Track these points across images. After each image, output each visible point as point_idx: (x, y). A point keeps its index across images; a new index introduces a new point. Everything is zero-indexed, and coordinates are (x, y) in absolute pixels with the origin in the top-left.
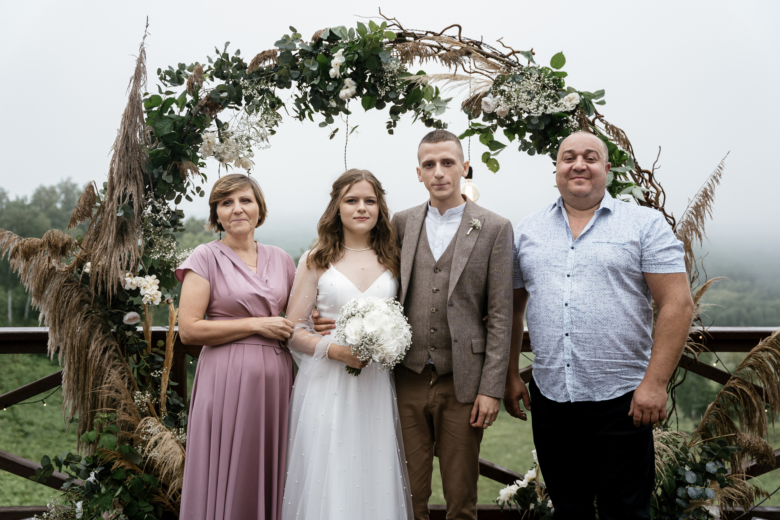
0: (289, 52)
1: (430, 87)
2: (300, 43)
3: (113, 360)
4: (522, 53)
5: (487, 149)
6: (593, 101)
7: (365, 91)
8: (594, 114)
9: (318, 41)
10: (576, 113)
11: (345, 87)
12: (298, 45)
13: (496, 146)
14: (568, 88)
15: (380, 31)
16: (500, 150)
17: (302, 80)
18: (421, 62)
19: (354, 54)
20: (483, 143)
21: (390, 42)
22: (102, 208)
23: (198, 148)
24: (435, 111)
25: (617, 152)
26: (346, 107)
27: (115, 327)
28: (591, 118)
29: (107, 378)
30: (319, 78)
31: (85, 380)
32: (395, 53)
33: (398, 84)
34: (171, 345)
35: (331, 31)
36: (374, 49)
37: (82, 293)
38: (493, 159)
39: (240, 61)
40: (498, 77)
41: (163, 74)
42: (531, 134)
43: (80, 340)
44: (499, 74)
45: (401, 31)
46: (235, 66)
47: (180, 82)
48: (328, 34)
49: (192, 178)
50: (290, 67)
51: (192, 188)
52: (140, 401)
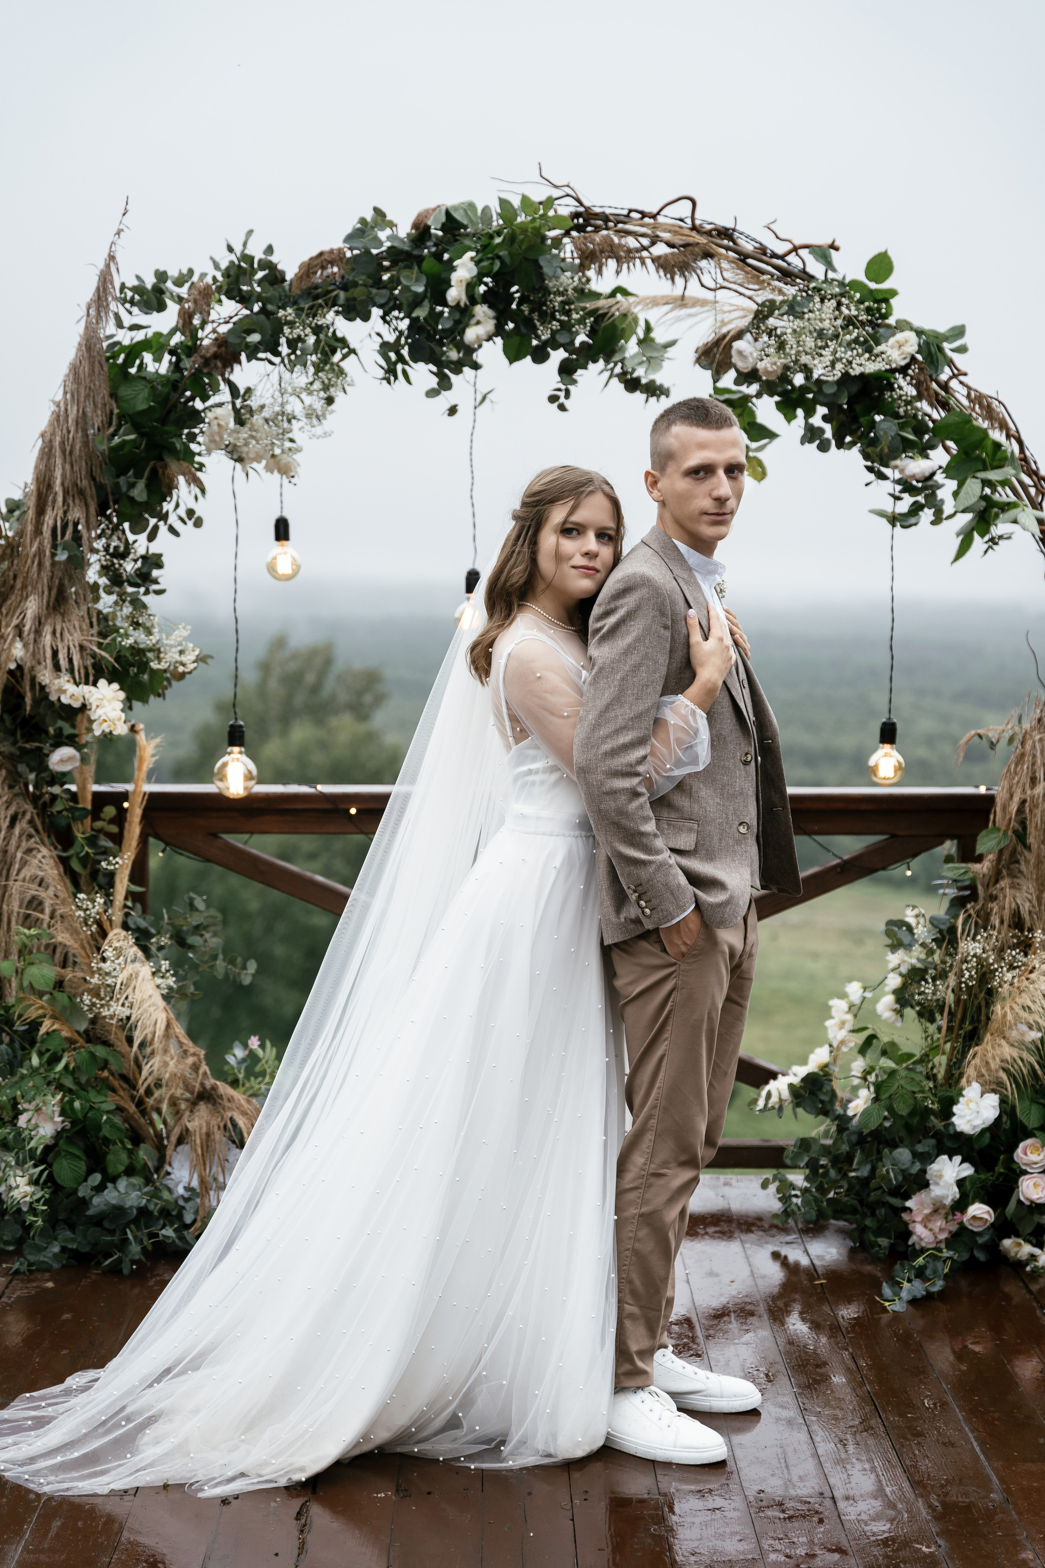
0: (367, 252)
1: (636, 320)
2: (388, 232)
3: (27, 840)
4: (813, 250)
6: (946, 346)
7: (511, 325)
8: (948, 369)
9: (421, 232)
10: (910, 372)
11: (473, 321)
12: (383, 235)
13: (760, 433)
15: (539, 213)
16: (767, 441)
17: (391, 307)
18: (618, 273)
19: (492, 259)
21: (558, 228)
23: (194, 436)
24: (645, 365)
25: (989, 445)
26: (475, 359)
27: (32, 777)
29: (17, 874)
30: (426, 303)
32: (568, 255)
33: (576, 316)
34: (136, 812)
35: (448, 214)
36: (531, 248)
38: (755, 458)
39: (270, 266)
40: (763, 305)
41: (129, 294)
42: (825, 411)
44: (767, 294)
45: (582, 209)
46: (265, 277)
47: (161, 307)
48: (443, 219)
49: (184, 492)
50: (370, 281)
51: (182, 512)
52: (82, 913)
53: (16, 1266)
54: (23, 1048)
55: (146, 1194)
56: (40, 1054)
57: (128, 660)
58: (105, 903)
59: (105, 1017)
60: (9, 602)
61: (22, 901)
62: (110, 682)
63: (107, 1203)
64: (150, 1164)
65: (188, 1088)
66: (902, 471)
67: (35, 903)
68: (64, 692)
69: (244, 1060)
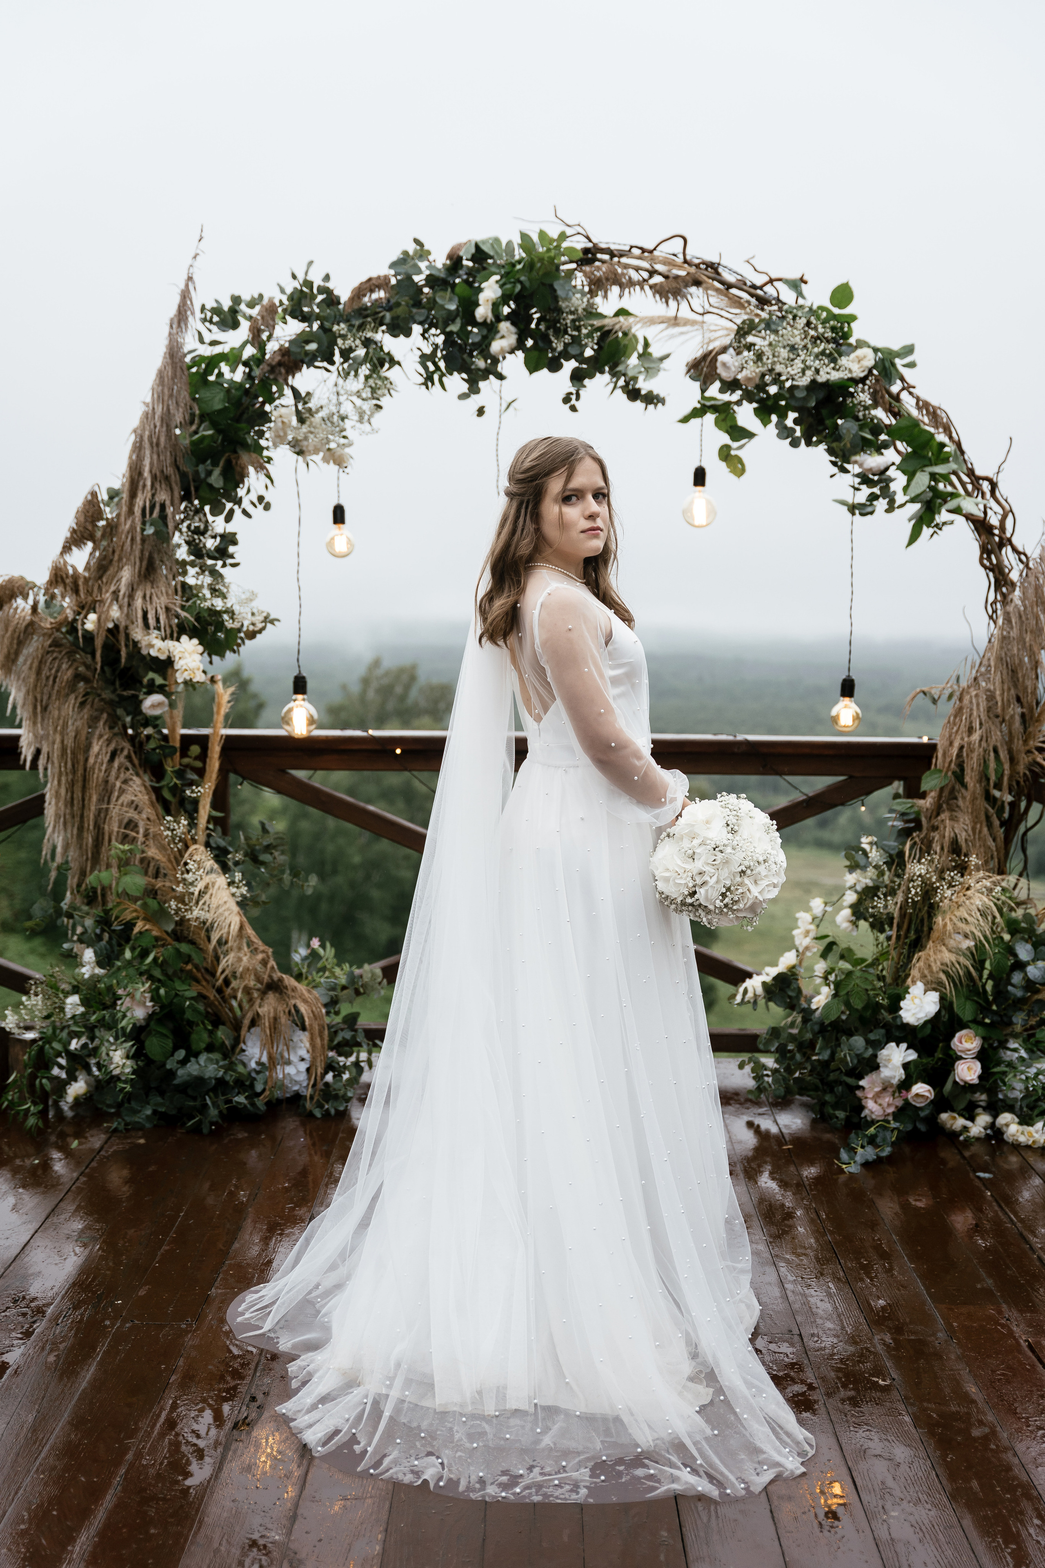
0: (409, 278)
1: (635, 336)
2: (426, 263)
3: (125, 773)
4: (787, 282)
5: (725, 439)
6: (898, 362)
7: (530, 343)
8: (899, 382)
9: (455, 262)
10: (868, 382)
11: (499, 335)
12: (423, 265)
13: (739, 433)
14: (857, 341)
15: (555, 245)
16: (746, 440)
17: (429, 324)
18: (621, 297)
19: (514, 283)
20: (720, 428)
21: (571, 262)
22: (112, 528)
23: (263, 433)
24: (645, 376)
25: (935, 446)
26: (499, 369)
27: (128, 719)
28: (895, 388)
29: (117, 800)
30: (458, 322)
31: (83, 800)
32: (579, 281)
33: (584, 331)
34: (215, 750)
35: (477, 246)
36: (547, 274)
37: (75, 664)
38: (736, 456)
39: (328, 292)
40: (744, 322)
41: (209, 314)
42: (796, 415)
43: (75, 737)
44: (746, 317)
45: (590, 245)
46: (323, 301)
47: (235, 325)
48: (473, 250)
49: (254, 481)
50: (411, 302)
51: (253, 497)
52: (170, 833)
53: (115, 1125)
54: (120, 945)
55: (221, 1067)
56: (133, 949)
57: (206, 620)
58: (189, 824)
59: (189, 920)
60: (109, 573)
61: (120, 822)
62: (191, 638)
63: (190, 1075)
64: (227, 1043)
65: (259, 979)
66: (861, 466)
67: (131, 825)
68: (152, 646)
69: (306, 958)
